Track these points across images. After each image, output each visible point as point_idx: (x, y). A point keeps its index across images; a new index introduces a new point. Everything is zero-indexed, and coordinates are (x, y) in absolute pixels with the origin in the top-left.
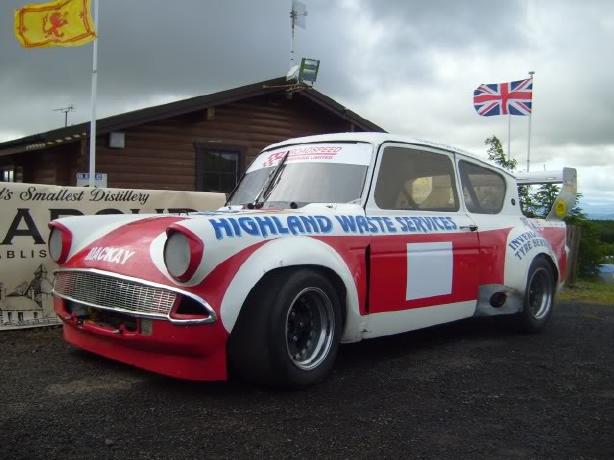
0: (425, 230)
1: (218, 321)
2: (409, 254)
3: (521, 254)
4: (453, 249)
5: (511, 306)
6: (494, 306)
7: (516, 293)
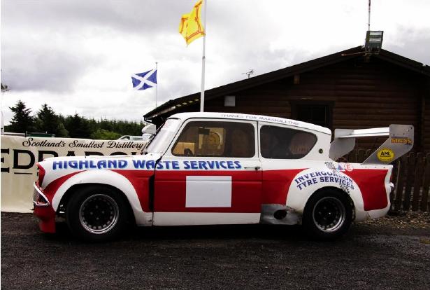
0: (206, 168)
1: (50, 207)
2: (187, 182)
3: (302, 186)
4: (232, 181)
5: (290, 220)
6: (277, 218)
7: (295, 212)
